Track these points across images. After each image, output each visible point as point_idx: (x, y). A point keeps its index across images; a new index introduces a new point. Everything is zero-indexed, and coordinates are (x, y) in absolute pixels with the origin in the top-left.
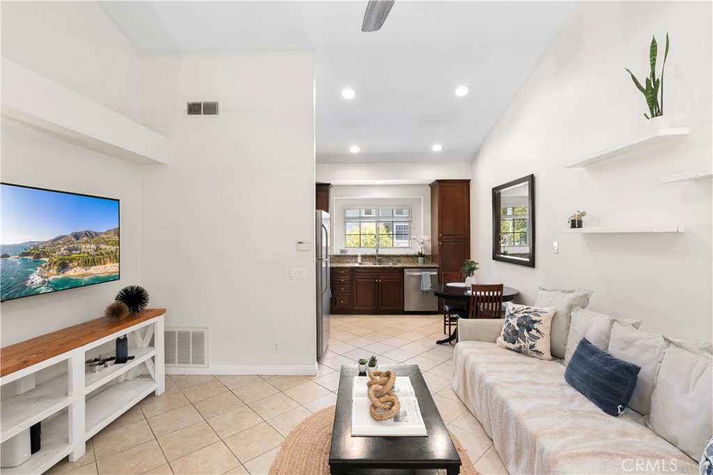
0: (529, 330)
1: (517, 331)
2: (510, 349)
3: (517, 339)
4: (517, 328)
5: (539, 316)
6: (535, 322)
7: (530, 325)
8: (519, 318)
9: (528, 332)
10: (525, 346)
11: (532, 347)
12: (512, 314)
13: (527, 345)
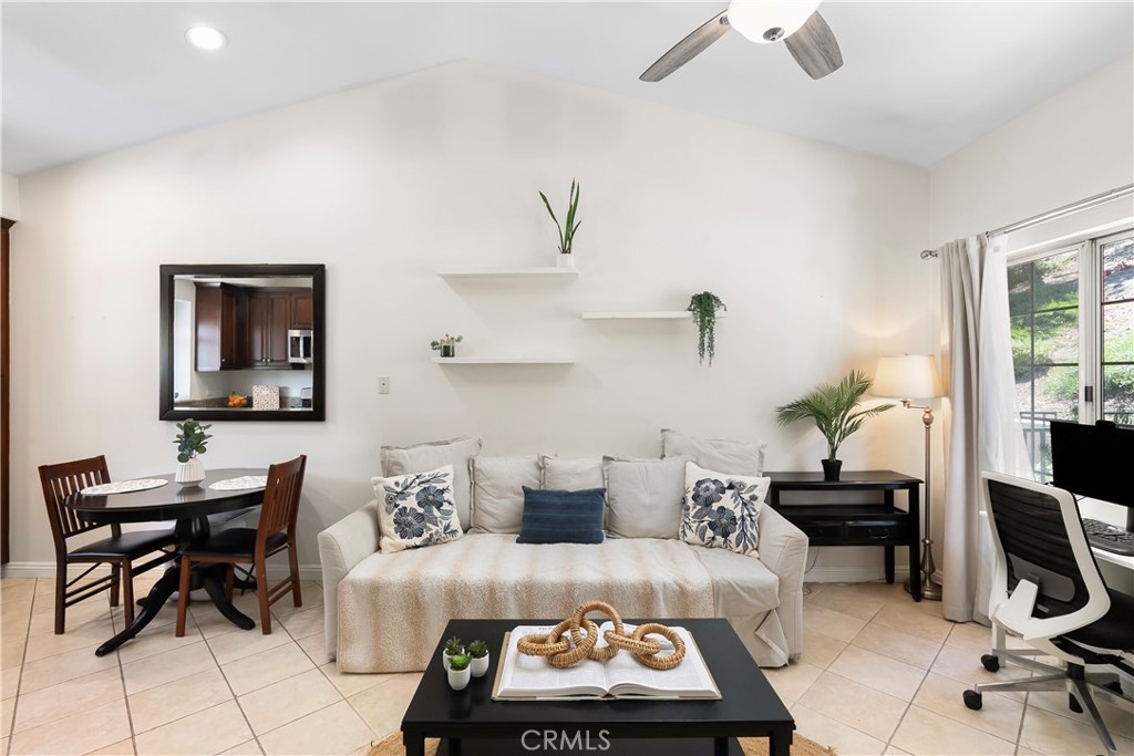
0: (439, 506)
1: (422, 515)
2: (417, 547)
3: (426, 526)
4: (421, 510)
5: (444, 482)
6: (442, 491)
7: (439, 498)
8: (418, 494)
9: (438, 508)
10: (437, 532)
11: (447, 527)
12: (401, 493)
13: (441, 528)
